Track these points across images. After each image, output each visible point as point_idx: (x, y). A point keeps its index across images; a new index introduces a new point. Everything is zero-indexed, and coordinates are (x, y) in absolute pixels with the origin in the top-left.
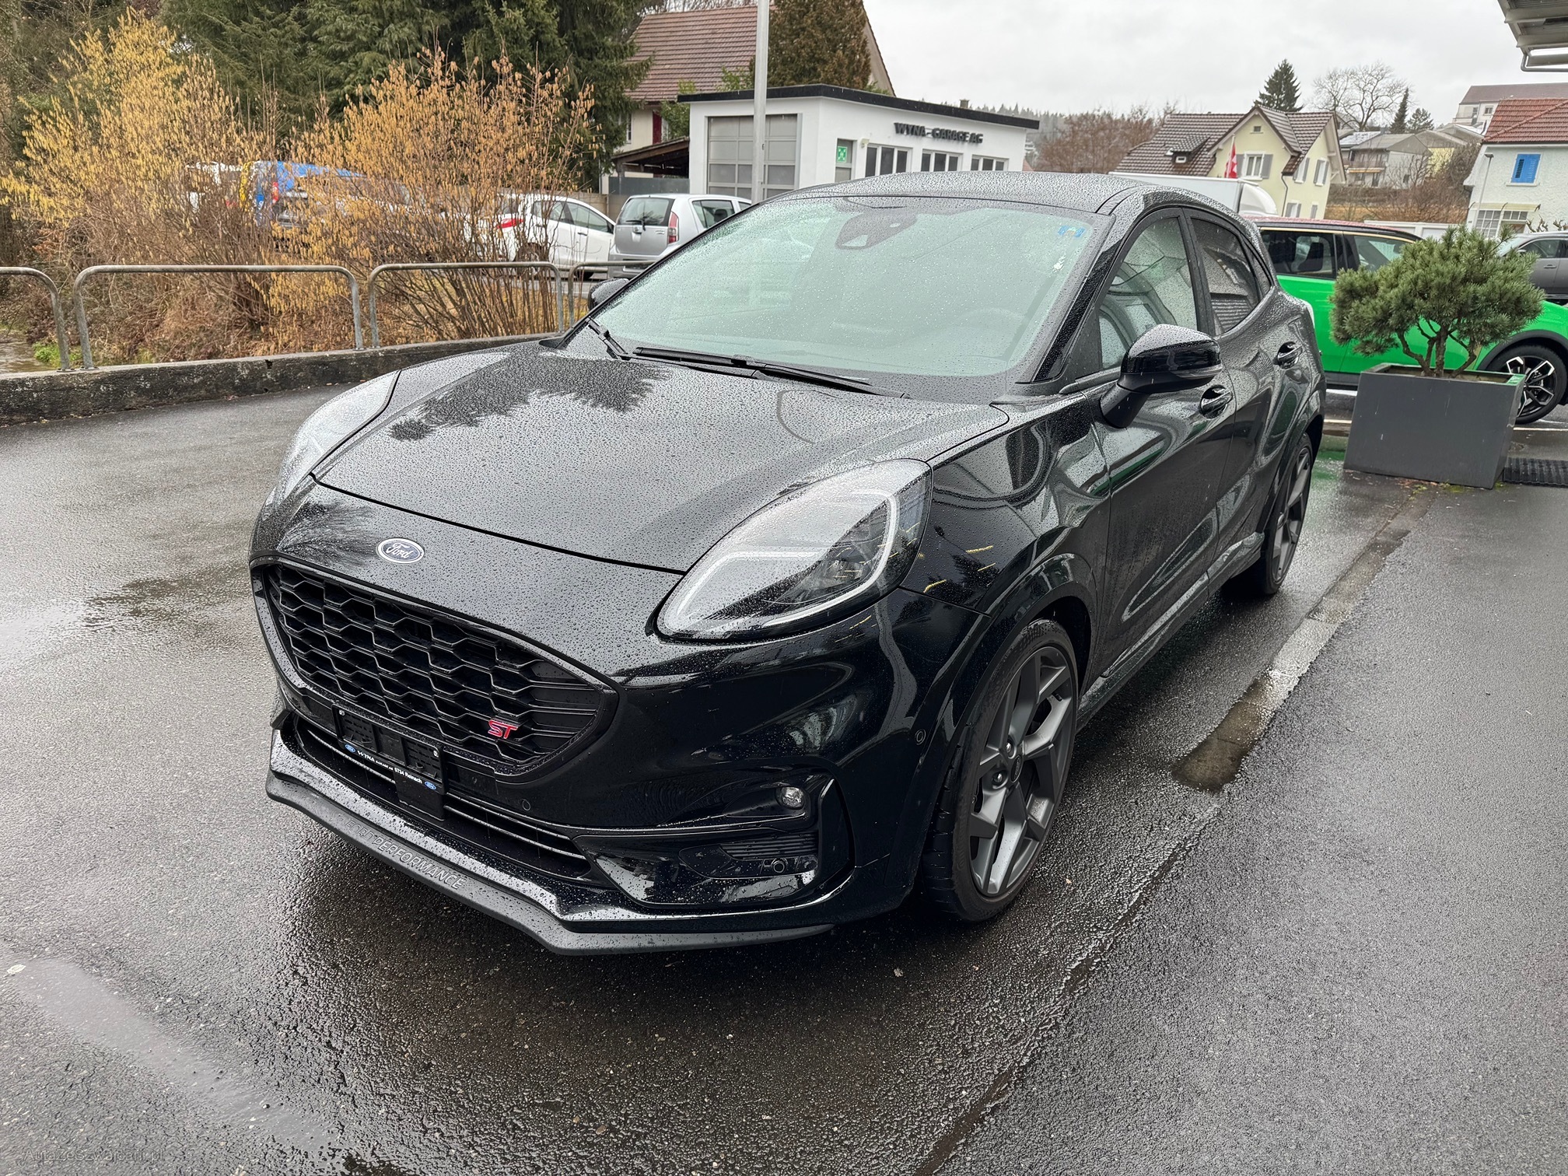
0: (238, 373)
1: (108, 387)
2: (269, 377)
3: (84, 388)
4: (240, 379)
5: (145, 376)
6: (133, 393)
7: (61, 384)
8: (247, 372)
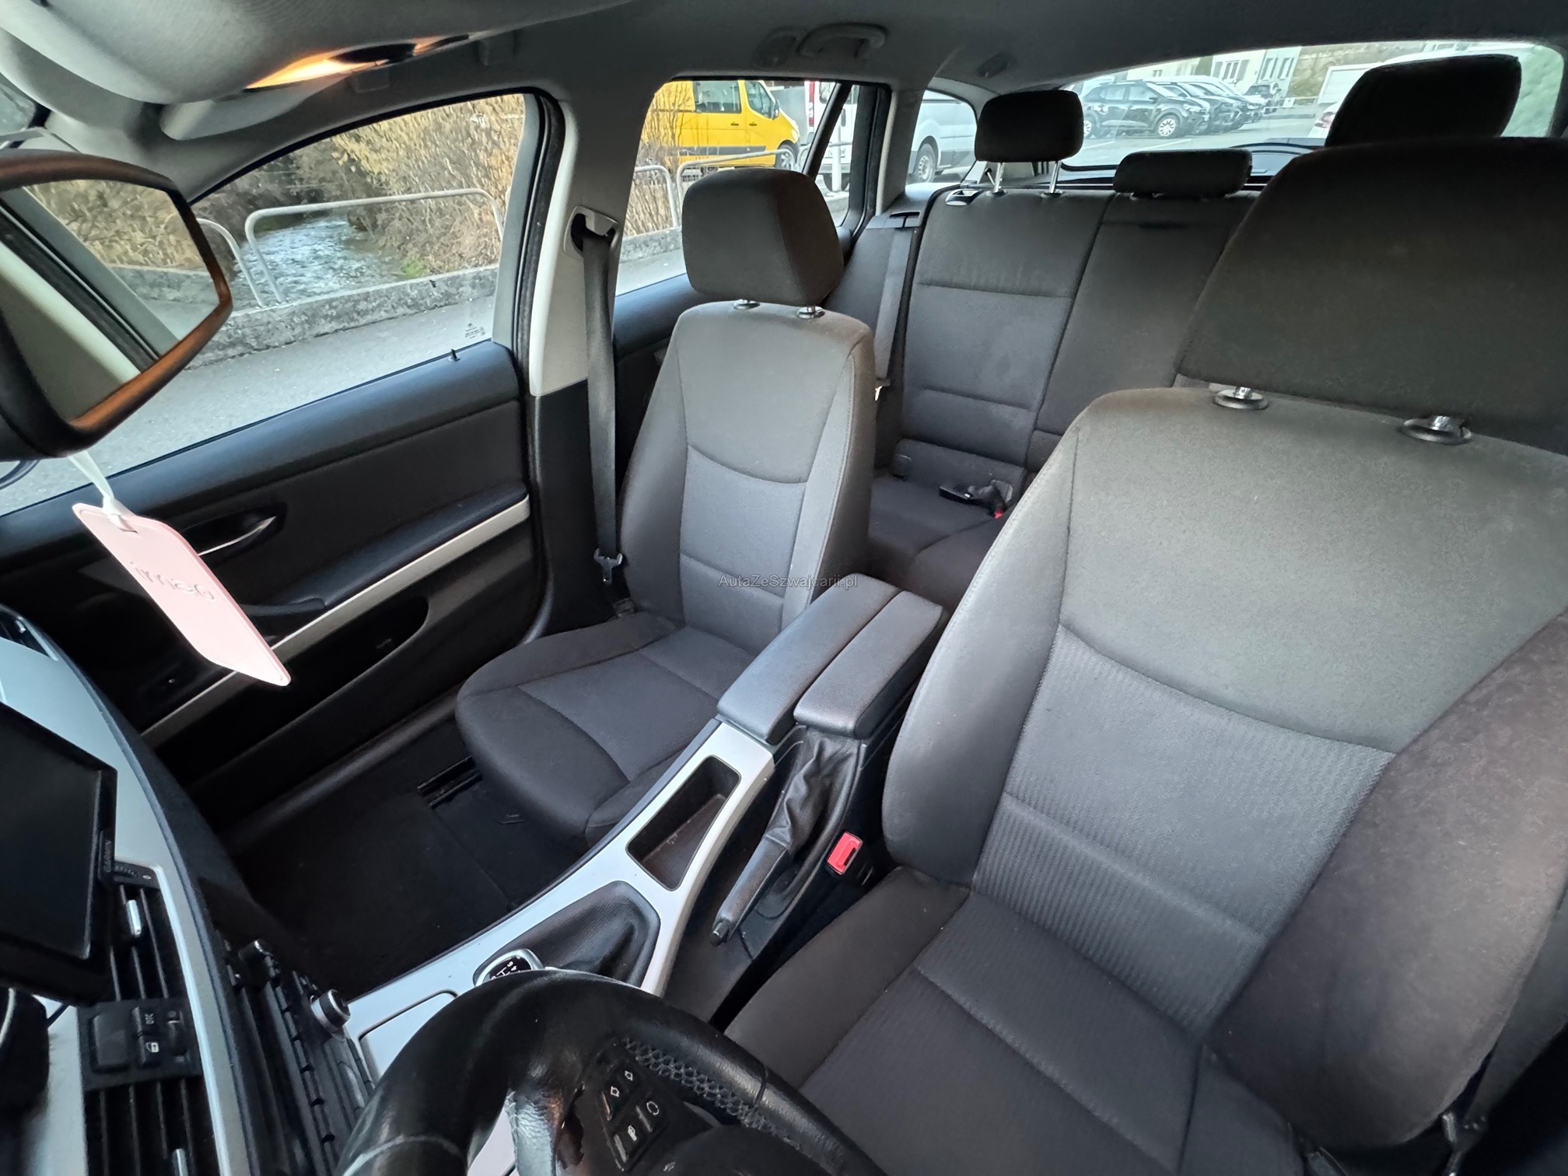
0: (408, 295)
1: (300, 318)
2: (436, 294)
3: (280, 321)
4: (412, 299)
5: (330, 305)
6: (323, 321)
7: (257, 320)
8: (416, 292)
